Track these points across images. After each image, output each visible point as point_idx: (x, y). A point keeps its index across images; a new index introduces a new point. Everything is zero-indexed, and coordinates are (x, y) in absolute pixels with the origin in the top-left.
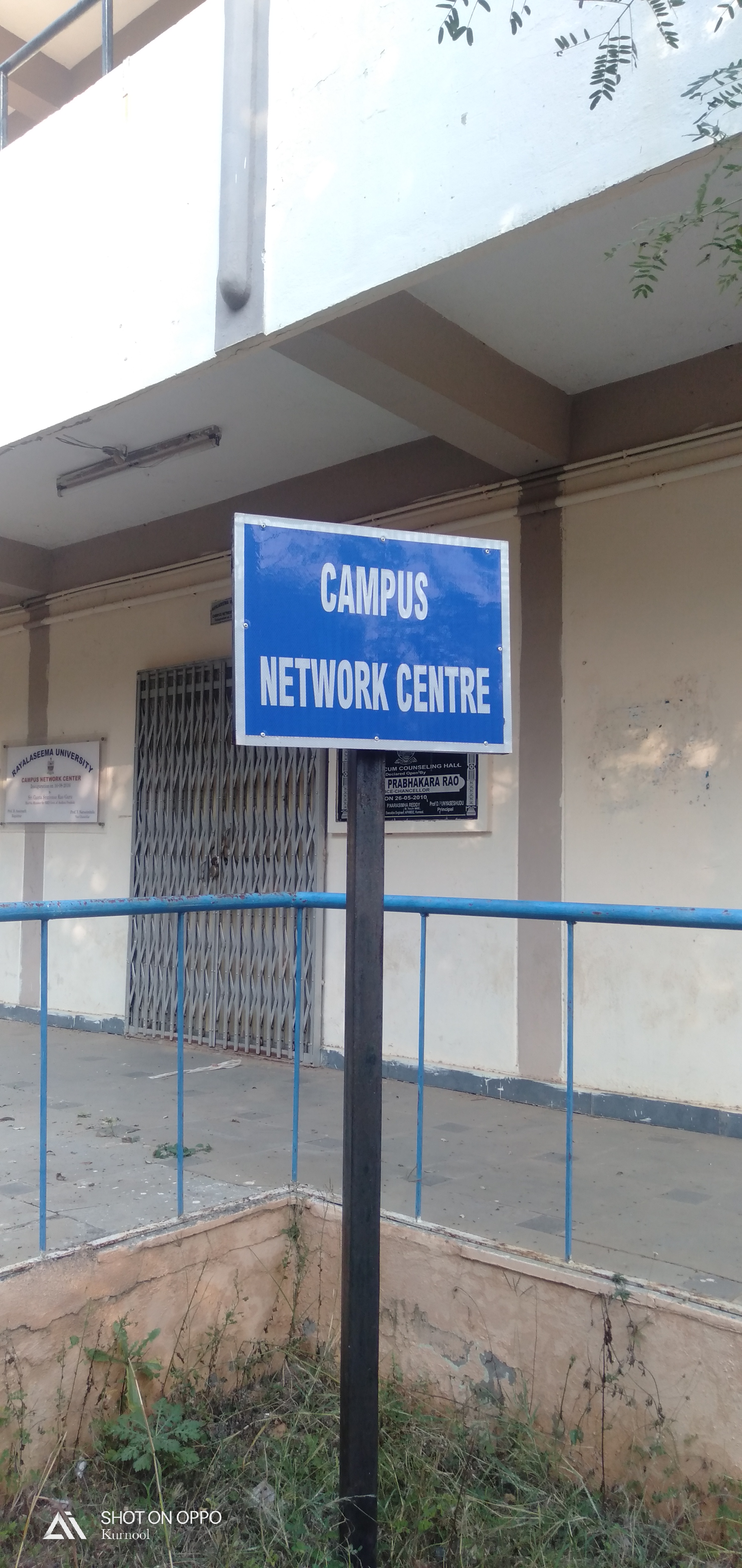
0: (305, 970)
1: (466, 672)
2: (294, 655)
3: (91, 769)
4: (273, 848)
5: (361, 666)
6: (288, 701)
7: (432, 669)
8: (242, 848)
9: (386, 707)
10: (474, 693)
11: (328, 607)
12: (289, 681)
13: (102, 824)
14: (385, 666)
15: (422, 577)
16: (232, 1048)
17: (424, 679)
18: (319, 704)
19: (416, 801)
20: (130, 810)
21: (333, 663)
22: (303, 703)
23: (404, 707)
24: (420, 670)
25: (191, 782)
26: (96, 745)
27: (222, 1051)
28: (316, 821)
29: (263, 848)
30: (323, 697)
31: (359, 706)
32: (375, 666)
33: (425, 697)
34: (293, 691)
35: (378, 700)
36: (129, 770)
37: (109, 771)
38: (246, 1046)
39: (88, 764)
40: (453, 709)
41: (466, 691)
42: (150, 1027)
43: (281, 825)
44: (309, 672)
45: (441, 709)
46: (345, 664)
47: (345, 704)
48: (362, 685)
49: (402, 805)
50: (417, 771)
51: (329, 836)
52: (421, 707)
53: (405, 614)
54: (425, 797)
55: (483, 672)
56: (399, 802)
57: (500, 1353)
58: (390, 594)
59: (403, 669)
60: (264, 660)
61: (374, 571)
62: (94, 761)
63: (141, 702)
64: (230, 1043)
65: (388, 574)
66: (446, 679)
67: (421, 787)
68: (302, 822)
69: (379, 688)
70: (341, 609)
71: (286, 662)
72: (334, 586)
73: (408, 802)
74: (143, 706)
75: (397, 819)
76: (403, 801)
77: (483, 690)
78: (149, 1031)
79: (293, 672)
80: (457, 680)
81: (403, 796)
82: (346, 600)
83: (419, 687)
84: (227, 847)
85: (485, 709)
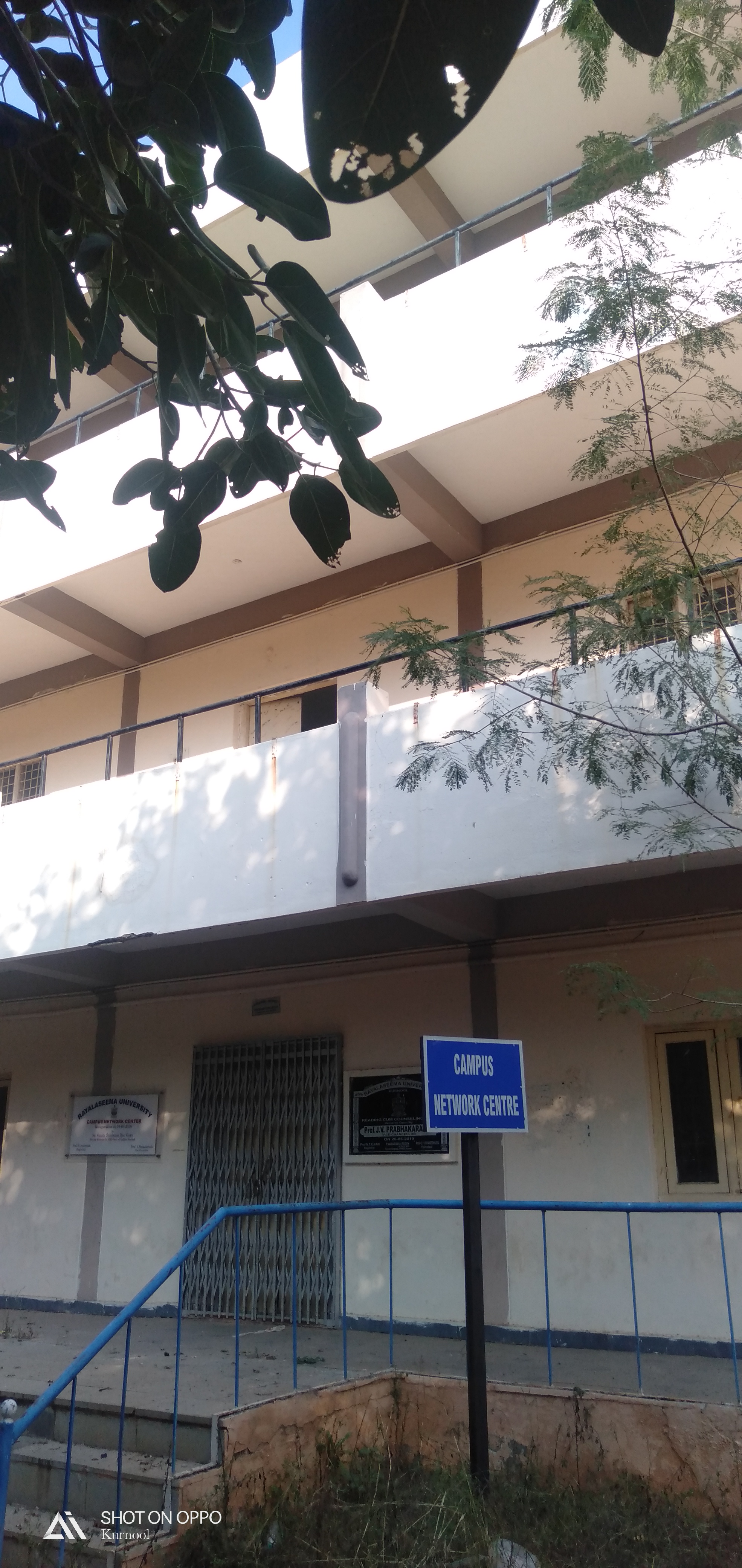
0: (328, 1260)
1: (509, 1097)
2: (446, 1093)
3: (150, 1115)
4: (303, 1173)
5: (470, 1096)
6: (444, 1113)
7: (496, 1097)
8: (278, 1174)
9: (480, 1114)
10: (513, 1107)
11: (457, 1072)
12: (444, 1104)
13: (158, 1156)
14: (479, 1096)
15: (490, 1057)
16: (270, 1320)
17: (494, 1101)
18: (455, 1114)
19: (407, 1141)
20: (185, 1145)
21: (460, 1096)
22: (450, 1114)
23: (487, 1114)
24: (492, 1097)
25: (237, 1126)
26: (156, 1097)
27: (262, 1323)
28: (334, 1155)
29: (294, 1173)
30: (457, 1111)
31: (470, 1114)
32: (475, 1096)
33: (494, 1109)
34: (446, 1108)
35: (477, 1112)
36: (183, 1116)
37: (166, 1115)
38: (282, 1318)
39: (147, 1111)
40: (505, 1114)
41: (509, 1106)
42: (200, 1309)
43: (308, 1157)
44: (451, 1100)
45: (500, 1114)
46: (464, 1096)
47: (465, 1114)
48: (471, 1105)
49: (397, 1144)
50: (407, 1121)
51: (344, 1164)
52: (493, 1114)
53: (485, 1074)
54: (413, 1139)
55: (516, 1098)
56: (394, 1142)
57: (519, 1440)
58: (478, 1066)
59: (486, 1097)
60: (435, 1095)
61: (473, 1056)
62: (153, 1107)
63: (196, 1068)
64: (268, 1317)
65: (478, 1057)
66: (502, 1101)
67: (410, 1133)
68: (325, 1156)
69: (477, 1106)
70: (462, 1073)
71: (443, 1096)
72: (459, 1064)
73: (400, 1141)
74: (198, 1071)
75: (393, 1153)
76: (397, 1141)
77: (516, 1105)
78: (199, 1313)
79: (446, 1100)
80: (506, 1101)
81: (397, 1137)
82: (463, 1069)
83: (492, 1105)
84: (267, 1173)
85: (517, 1114)
